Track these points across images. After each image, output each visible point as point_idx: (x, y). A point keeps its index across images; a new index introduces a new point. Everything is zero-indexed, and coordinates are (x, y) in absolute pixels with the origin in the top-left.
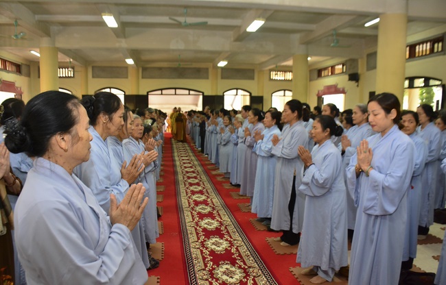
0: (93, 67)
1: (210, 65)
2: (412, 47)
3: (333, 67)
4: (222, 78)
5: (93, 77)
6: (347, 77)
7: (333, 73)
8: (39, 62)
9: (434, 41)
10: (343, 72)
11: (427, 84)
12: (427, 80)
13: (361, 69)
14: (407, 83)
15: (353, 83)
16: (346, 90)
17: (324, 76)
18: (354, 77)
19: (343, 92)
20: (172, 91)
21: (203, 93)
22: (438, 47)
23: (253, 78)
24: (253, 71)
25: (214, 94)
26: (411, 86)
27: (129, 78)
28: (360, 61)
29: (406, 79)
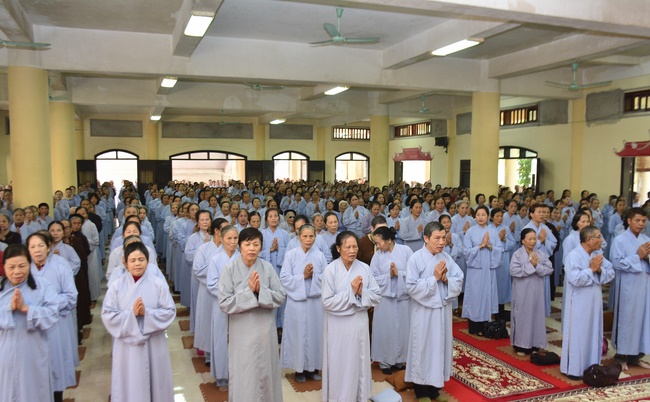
0: (91, 120)
1: (255, 120)
2: (507, 113)
3: (414, 126)
4: (271, 138)
5: (92, 135)
6: (432, 140)
7: (414, 133)
8: (8, 111)
9: (529, 109)
10: (427, 133)
11: (522, 156)
12: (523, 151)
13: (450, 132)
14: (501, 154)
15: (441, 149)
16: (432, 155)
17: (404, 136)
18: (442, 142)
19: (428, 158)
20: (204, 155)
21: (246, 157)
22: (533, 116)
23: (310, 137)
24: (311, 127)
25: (260, 159)
26: (507, 156)
27: (145, 136)
28: (448, 121)
29: (501, 148)
